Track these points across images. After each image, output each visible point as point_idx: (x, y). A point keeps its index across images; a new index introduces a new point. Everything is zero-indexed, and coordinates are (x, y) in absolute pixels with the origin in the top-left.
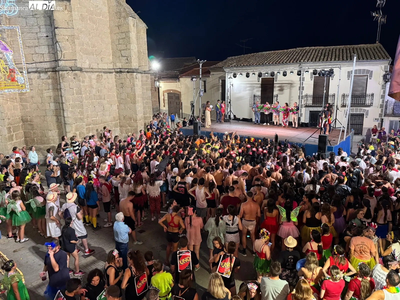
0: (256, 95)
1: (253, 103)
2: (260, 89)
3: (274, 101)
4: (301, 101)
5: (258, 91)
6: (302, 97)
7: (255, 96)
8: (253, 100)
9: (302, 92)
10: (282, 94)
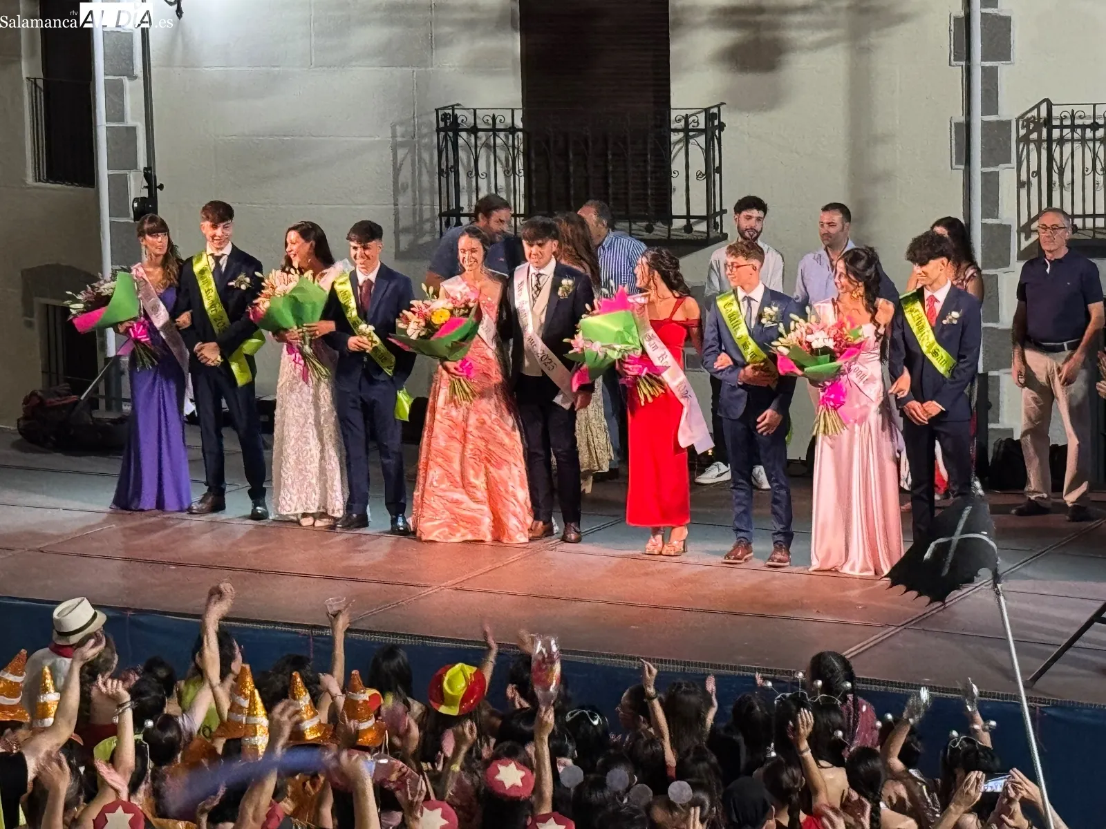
0: (465, 118)
1: (431, 207)
2: (513, 44)
3: (678, 182)
4: (991, 183)
5: (482, 66)
6: (997, 133)
7: (449, 125)
8: (428, 180)
9: (991, 77)
10: (771, 101)
